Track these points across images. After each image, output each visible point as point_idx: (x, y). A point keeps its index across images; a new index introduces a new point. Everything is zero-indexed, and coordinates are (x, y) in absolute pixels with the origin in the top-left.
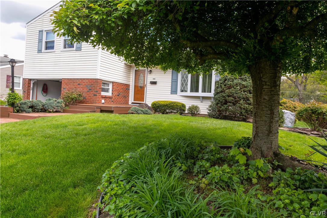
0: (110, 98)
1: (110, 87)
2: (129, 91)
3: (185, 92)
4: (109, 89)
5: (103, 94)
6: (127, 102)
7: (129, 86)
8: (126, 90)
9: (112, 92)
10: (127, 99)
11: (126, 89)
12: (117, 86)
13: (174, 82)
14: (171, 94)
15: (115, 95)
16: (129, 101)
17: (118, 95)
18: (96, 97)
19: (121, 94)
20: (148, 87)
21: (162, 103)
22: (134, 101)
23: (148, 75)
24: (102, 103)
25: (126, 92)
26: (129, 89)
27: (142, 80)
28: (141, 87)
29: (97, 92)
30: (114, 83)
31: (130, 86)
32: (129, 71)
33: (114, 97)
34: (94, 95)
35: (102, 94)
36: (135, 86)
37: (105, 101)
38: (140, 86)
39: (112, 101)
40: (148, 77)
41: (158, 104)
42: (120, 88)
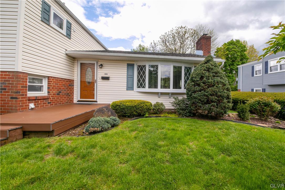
0: (44, 99)
1: (45, 84)
2: (73, 87)
3: (143, 88)
4: (43, 86)
5: (31, 94)
6: (72, 100)
7: (72, 82)
8: (69, 87)
9: (48, 90)
10: (71, 97)
11: (69, 85)
12: (56, 82)
13: (130, 78)
14: (127, 90)
15: (53, 94)
16: (73, 99)
17: (57, 94)
18: (16, 101)
19: (63, 92)
20: (98, 83)
21: (128, 103)
22: (80, 99)
23: (99, 69)
24: (30, 108)
25: (69, 89)
26: (74, 85)
27: (90, 75)
28: (89, 83)
29: (17, 92)
30: (50, 78)
31: (75, 82)
32: (73, 64)
33: (52, 96)
34: (12, 98)
35: (28, 95)
36: (81, 81)
37: (35, 105)
38: (89, 81)
39: (48, 103)
40: (98, 72)
41: (123, 105)
42: (61, 84)
